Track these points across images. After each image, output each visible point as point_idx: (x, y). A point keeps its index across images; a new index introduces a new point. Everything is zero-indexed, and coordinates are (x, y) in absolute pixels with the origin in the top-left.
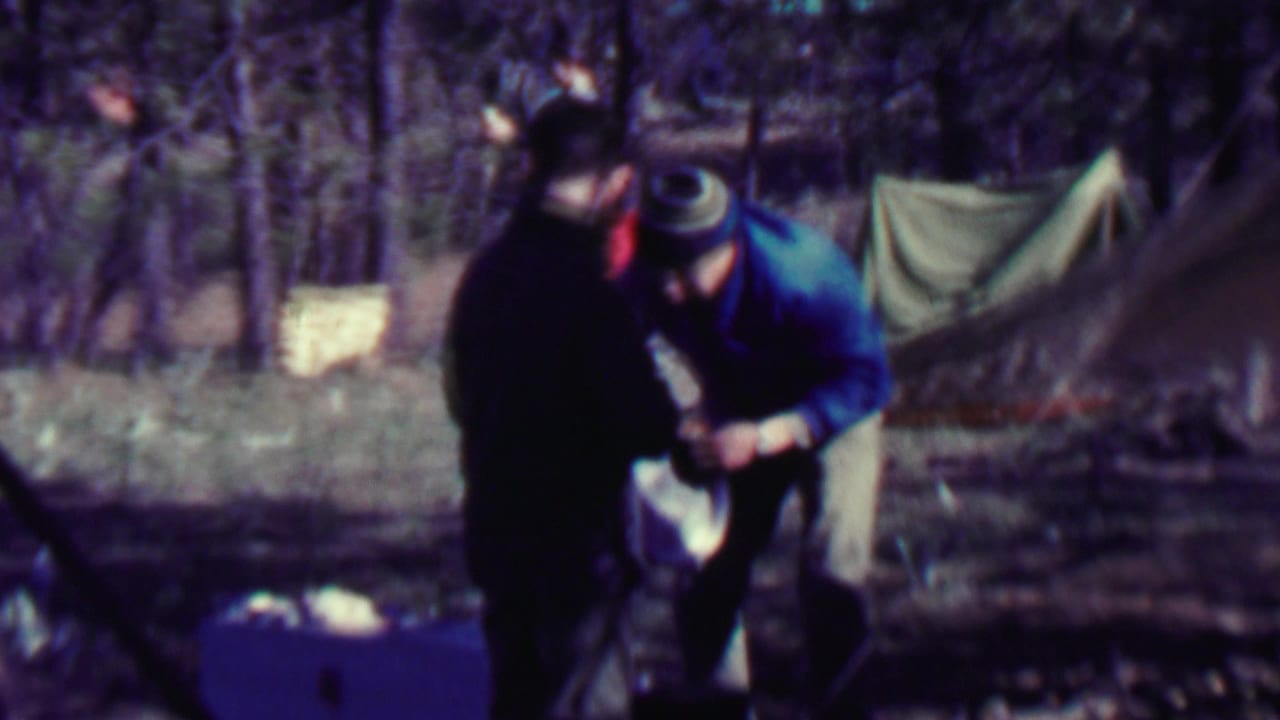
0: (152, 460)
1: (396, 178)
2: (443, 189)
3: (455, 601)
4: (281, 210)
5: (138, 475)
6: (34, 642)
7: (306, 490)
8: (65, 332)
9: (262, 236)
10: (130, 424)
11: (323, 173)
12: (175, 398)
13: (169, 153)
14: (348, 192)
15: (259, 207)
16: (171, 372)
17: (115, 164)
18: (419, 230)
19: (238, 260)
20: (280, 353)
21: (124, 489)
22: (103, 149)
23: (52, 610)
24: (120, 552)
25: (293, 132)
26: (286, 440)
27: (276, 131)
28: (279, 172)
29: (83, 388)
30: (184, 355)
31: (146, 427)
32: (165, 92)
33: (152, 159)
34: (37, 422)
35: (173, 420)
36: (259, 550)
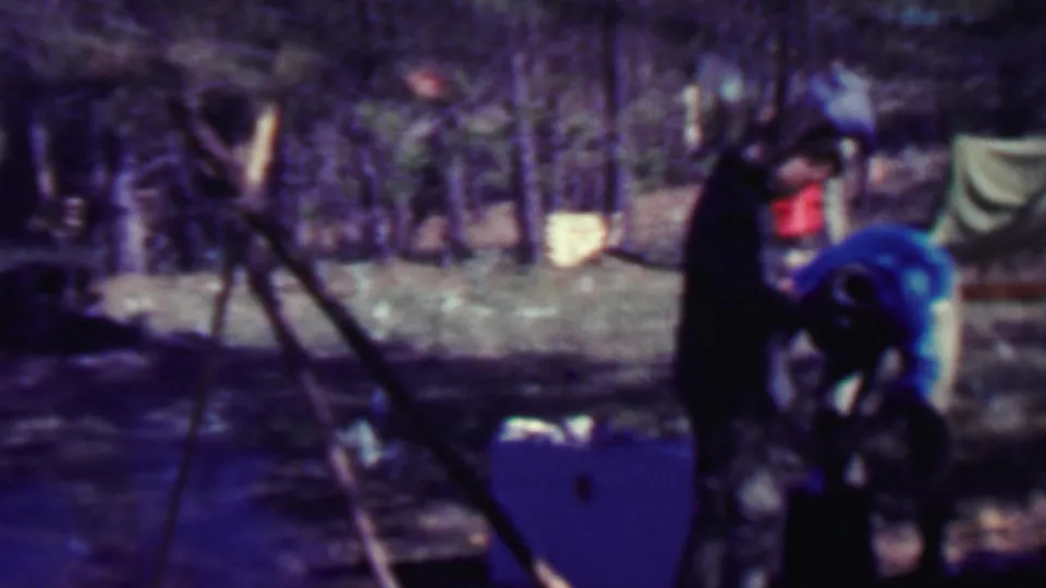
0: (457, 326)
1: (625, 137)
2: (659, 143)
3: (668, 425)
4: (545, 158)
5: (447, 337)
6: (371, 456)
7: (565, 347)
8: (393, 237)
9: (532, 177)
10: (441, 301)
11: (574, 132)
12: (474, 282)
13: (464, 120)
14: (592, 146)
15: (529, 157)
16: (470, 264)
17: (423, 128)
18: (642, 172)
19: (514, 193)
20: (547, 249)
21: (438, 347)
22: (415, 116)
23: (385, 435)
24: (432, 393)
25: (552, 103)
26: (551, 311)
27: (540, 103)
28: (544, 132)
29: (407, 276)
30: (480, 253)
31: (452, 302)
32: (460, 76)
33: (451, 124)
34: (376, 299)
35: (473, 298)
36: (532, 390)
